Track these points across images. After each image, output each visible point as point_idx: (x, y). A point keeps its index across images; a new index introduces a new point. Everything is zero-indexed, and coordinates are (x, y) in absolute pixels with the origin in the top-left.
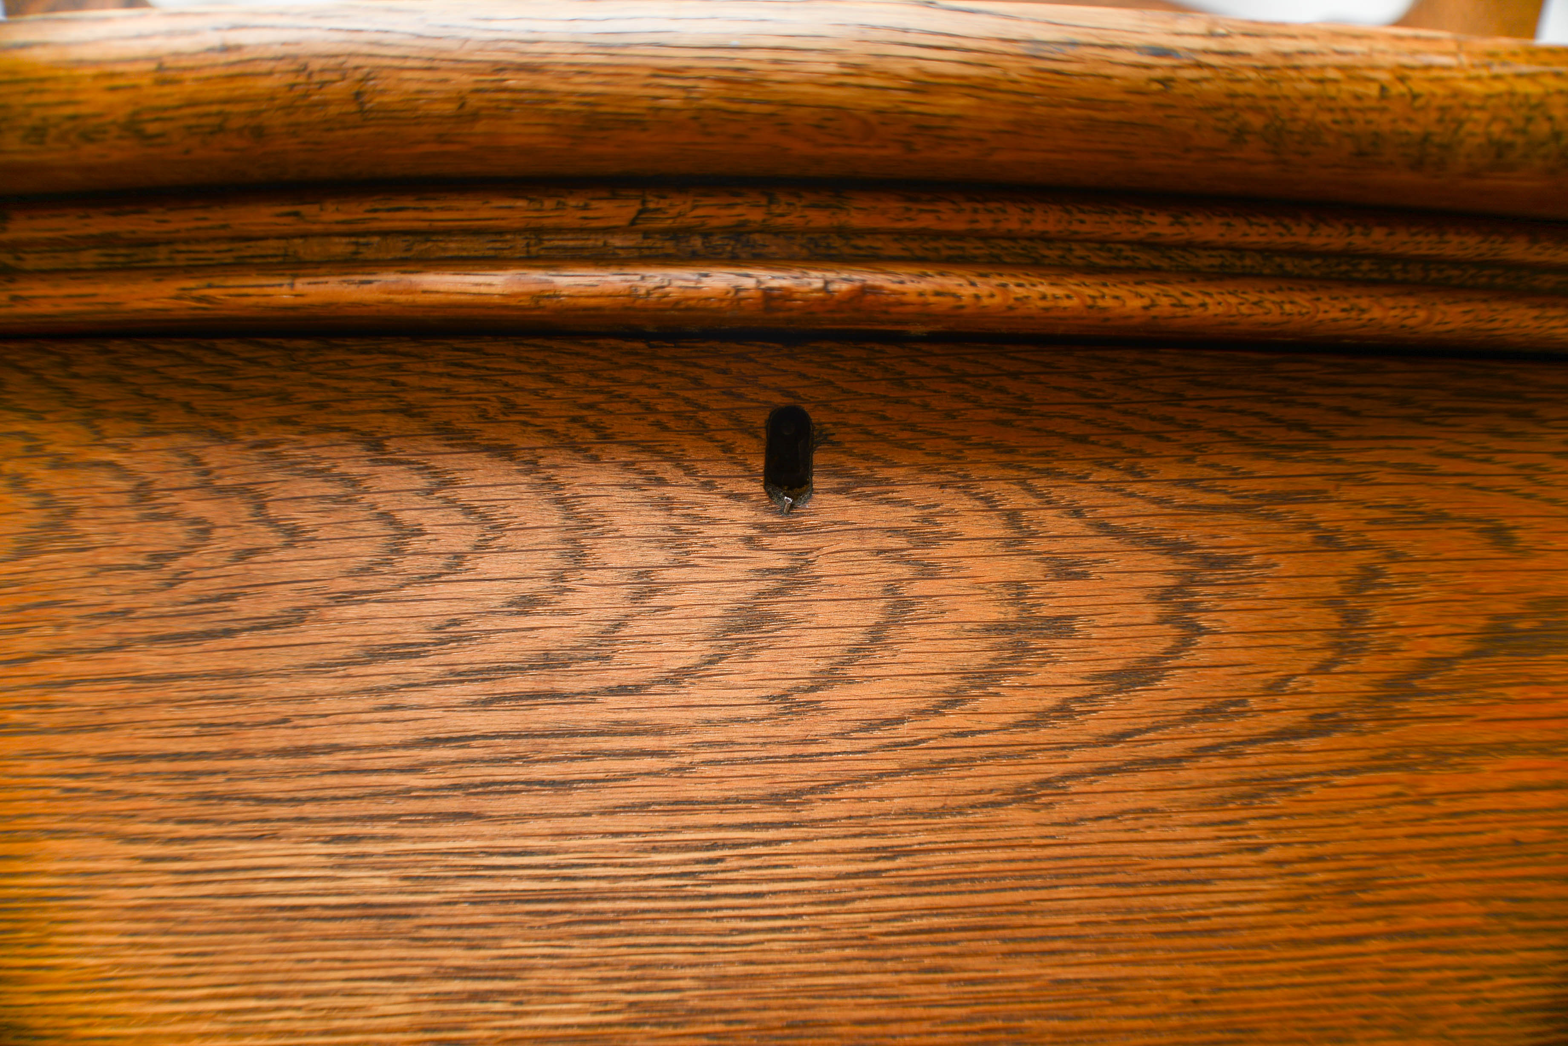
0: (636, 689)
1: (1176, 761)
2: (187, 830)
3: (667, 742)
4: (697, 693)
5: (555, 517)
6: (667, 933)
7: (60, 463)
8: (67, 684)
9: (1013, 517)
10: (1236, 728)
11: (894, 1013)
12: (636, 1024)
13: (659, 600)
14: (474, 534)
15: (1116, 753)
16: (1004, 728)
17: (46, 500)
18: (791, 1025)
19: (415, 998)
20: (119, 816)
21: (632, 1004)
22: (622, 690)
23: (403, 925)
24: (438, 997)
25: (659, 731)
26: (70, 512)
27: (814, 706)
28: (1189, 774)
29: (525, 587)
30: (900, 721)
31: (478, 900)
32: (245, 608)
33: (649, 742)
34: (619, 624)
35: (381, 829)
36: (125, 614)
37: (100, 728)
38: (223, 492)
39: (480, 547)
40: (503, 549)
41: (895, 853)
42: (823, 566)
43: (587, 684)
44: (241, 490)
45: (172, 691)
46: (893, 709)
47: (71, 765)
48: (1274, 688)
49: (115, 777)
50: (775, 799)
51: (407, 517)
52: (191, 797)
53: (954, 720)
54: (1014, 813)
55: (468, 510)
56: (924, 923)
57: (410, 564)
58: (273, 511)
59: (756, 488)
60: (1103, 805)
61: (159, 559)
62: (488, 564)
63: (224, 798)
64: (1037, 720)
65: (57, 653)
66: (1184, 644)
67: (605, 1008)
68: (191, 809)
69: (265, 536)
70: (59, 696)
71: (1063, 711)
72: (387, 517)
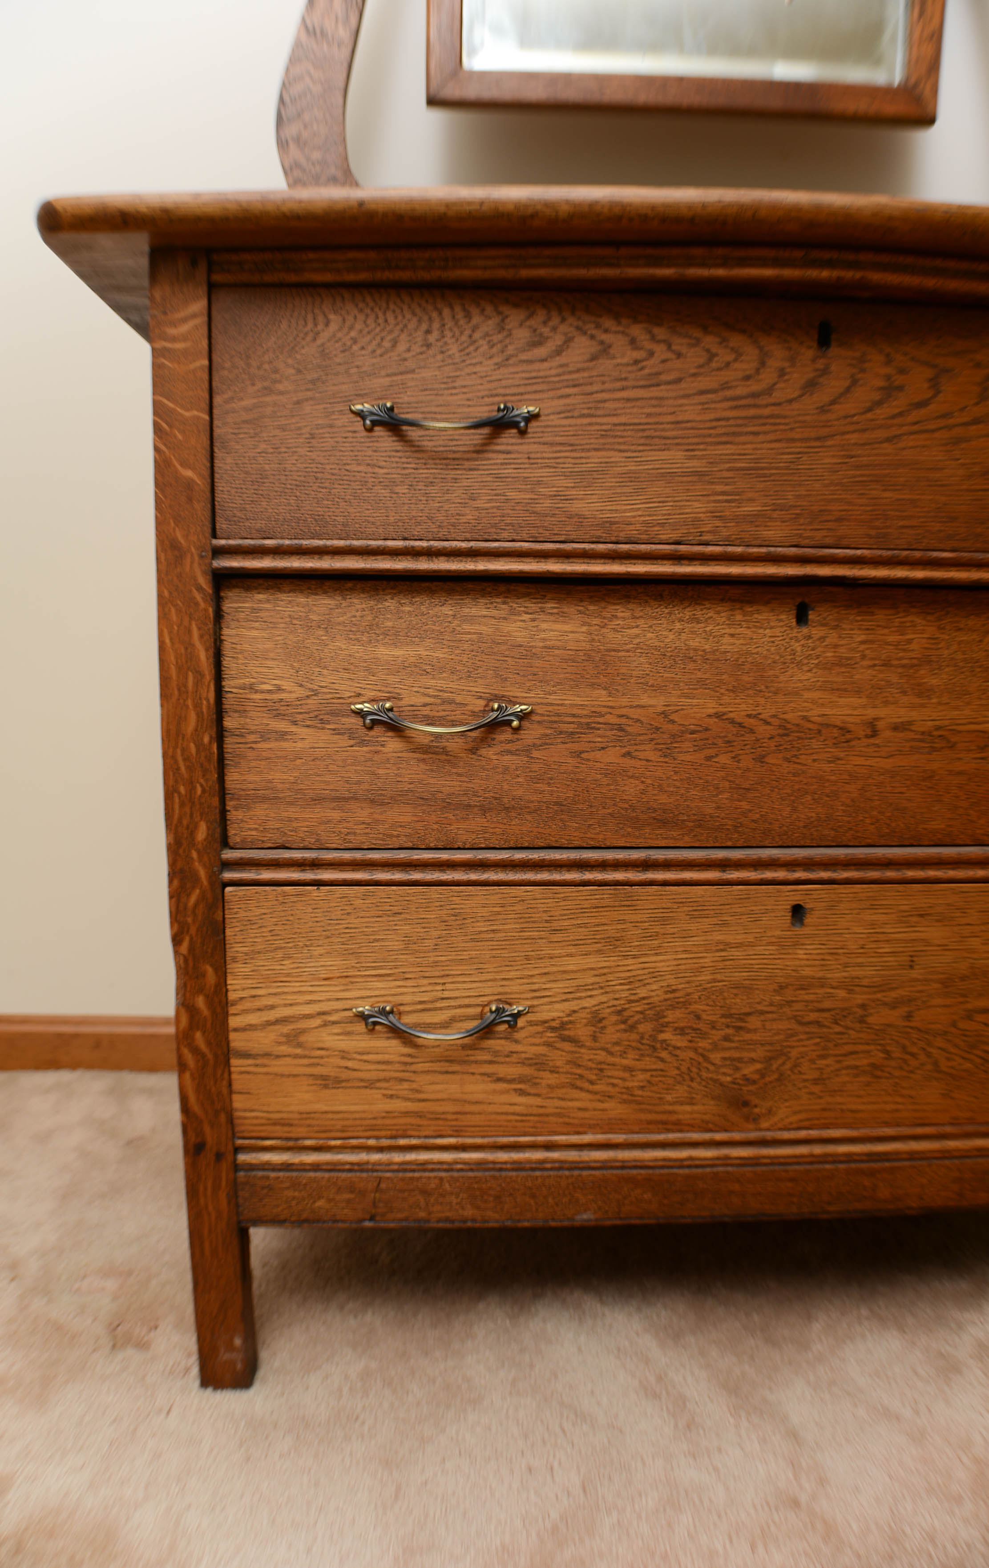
0: (779, 404)
1: (933, 431)
2: (641, 448)
3: (787, 421)
4: (795, 405)
5: (757, 352)
6: (785, 480)
7: (606, 331)
8: (605, 401)
9: (888, 355)
10: (951, 421)
11: (850, 508)
12: (774, 510)
13: (786, 377)
14: (733, 356)
15: (916, 428)
16: (883, 419)
17: (602, 343)
18: (821, 511)
19: (708, 502)
20: (619, 443)
21: (774, 504)
22: (774, 404)
23: (707, 478)
24: (715, 501)
25: (785, 417)
26: (610, 346)
27: (828, 411)
28: (937, 435)
29: (748, 373)
30: (854, 416)
31: (729, 470)
32: (664, 377)
33: (783, 421)
34: (775, 384)
35: (702, 447)
36: (626, 379)
37: (614, 415)
38: (659, 342)
39: (735, 360)
40: (742, 361)
41: (852, 457)
42: (833, 368)
43: (764, 402)
44: (664, 341)
45: (639, 403)
46: (853, 412)
47: (604, 427)
48: (962, 409)
49: (619, 431)
50: (818, 439)
51: (714, 350)
52: (642, 437)
53: (869, 416)
54: (885, 445)
55: (732, 349)
56: (860, 479)
57: (714, 365)
58: (674, 347)
59: (815, 345)
60: (911, 444)
61: (636, 362)
62: (736, 365)
63: (653, 437)
64: (894, 417)
65: (602, 391)
66: (935, 396)
67: (765, 505)
68: (642, 441)
69: (670, 355)
70: (602, 405)
71: (900, 414)
72: (708, 351)
